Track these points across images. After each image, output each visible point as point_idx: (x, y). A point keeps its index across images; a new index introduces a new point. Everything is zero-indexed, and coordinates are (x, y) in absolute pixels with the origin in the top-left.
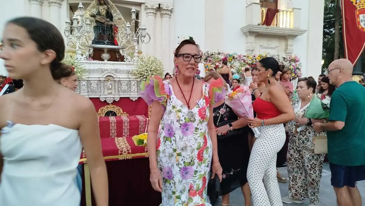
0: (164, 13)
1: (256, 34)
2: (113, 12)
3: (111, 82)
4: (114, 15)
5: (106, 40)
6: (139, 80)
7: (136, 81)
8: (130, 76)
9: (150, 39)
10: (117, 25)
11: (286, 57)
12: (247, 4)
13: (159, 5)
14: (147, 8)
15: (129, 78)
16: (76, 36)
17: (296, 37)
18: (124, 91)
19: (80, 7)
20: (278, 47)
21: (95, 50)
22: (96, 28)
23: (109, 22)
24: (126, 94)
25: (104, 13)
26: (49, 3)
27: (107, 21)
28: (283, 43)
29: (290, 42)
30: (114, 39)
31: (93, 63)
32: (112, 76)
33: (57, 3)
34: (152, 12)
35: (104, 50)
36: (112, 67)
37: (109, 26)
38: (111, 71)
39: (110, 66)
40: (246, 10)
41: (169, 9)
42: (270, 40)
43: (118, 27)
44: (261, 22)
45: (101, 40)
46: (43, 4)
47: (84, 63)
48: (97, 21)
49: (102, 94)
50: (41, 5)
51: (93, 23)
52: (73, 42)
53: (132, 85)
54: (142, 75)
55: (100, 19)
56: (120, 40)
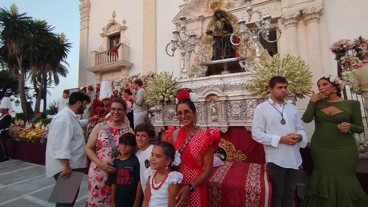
0: (310, 18)
2: (232, 23)
3: (217, 103)
4: (234, 26)
5: (224, 54)
6: (259, 97)
7: (254, 100)
8: (246, 92)
10: (239, 37)
14: (285, 20)
15: (243, 96)
18: (237, 117)
23: (226, 33)
24: (240, 121)
25: (221, 26)
27: (224, 34)
30: (235, 53)
31: (196, 81)
32: (217, 95)
34: (292, 22)
36: (218, 82)
37: (226, 39)
38: (213, 88)
39: (217, 81)
41: (317, 11)
43: (240, 39)
47: (185, 82)
49: (203, 121)
51: (212, 42)
52: (194, 66)
53: (249, 106)
54: (265, 89)
55: (217, 33)
56: (244, 52)
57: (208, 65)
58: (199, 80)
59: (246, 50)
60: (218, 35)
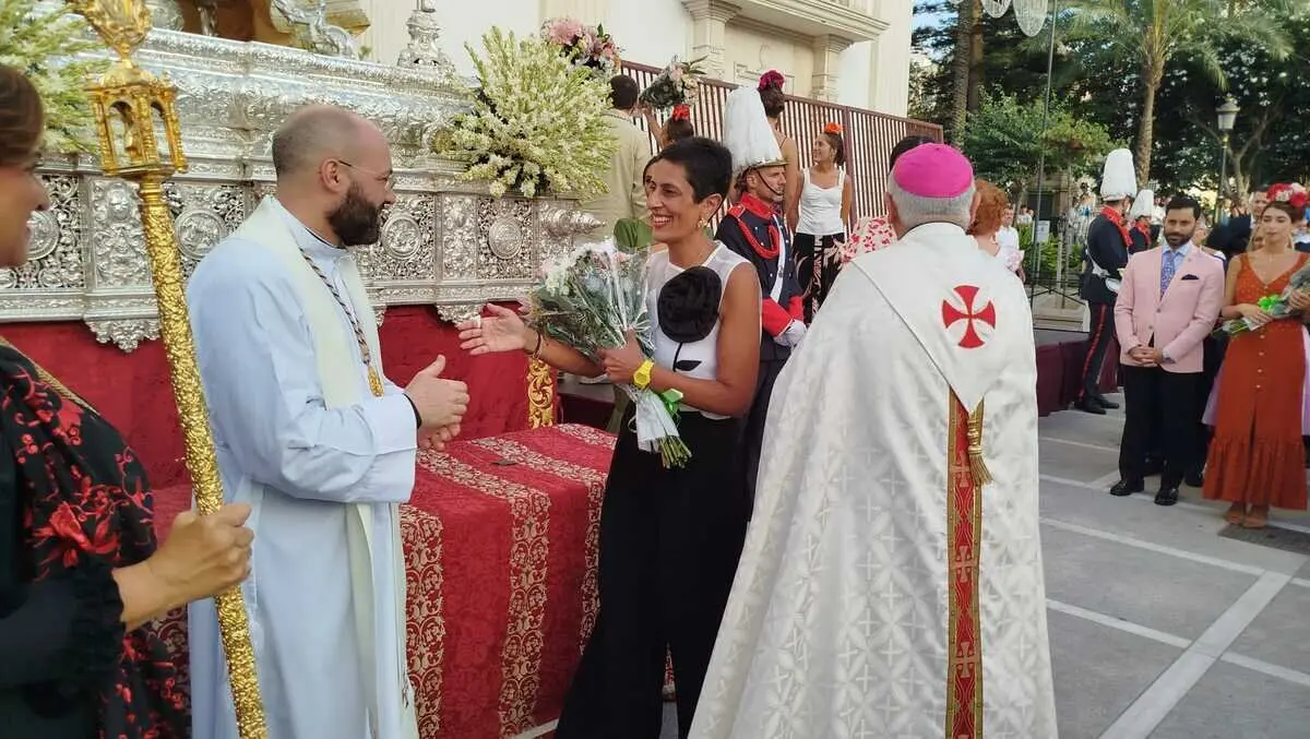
1: (729, 16)
15: (433, 177)
17: (848, 45)
18: (402, 265)
24: (414, 281)
28: (805, 65)
29: (830, 58)
42: (768, 48)
53: (449, 222)
58: (180, 48)
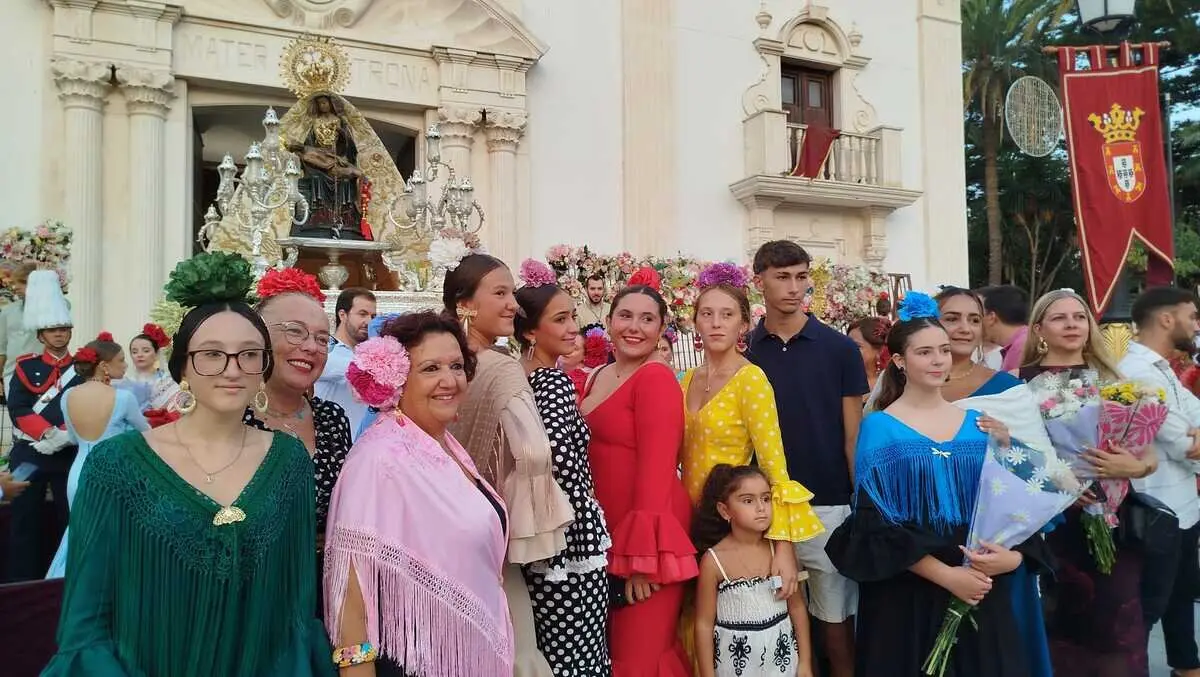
0: (499, 139)
1: (776, 204)
2: (355, 135)
4: (359, 145)
5: (339, 222)
9: (482, 219)
11: (878, 273)
12: (746, 112)
13: (484, 113)
14: (445, 122)
16: (253, 213)
17: (892, 211)
19: (270, 124)
20: (842, 242)
21: (305, 254)
22: (305, 185)
23: (346, 166)
25: (330, 138)
26: (130, 104)
27: (339, 163)
28: (855, 230)
29: (876, 225)
30: (360, 220)
33: (157, 105)
34: (462, 134)
35: (329, 253)
37: (346, 180)
40: (745, 129)
41: (516, 126)
42: (816, 221)
43: (370, 184)
44: (790, 167)
45: (321, 225)
46: (108, 109)
48: (305, 165)
50: (102, 113)
52: (228, 230)
55: (318, 157)
56: (380, 221)
57: (301, 246)
59: (384, 219)
60: (324, 165)
